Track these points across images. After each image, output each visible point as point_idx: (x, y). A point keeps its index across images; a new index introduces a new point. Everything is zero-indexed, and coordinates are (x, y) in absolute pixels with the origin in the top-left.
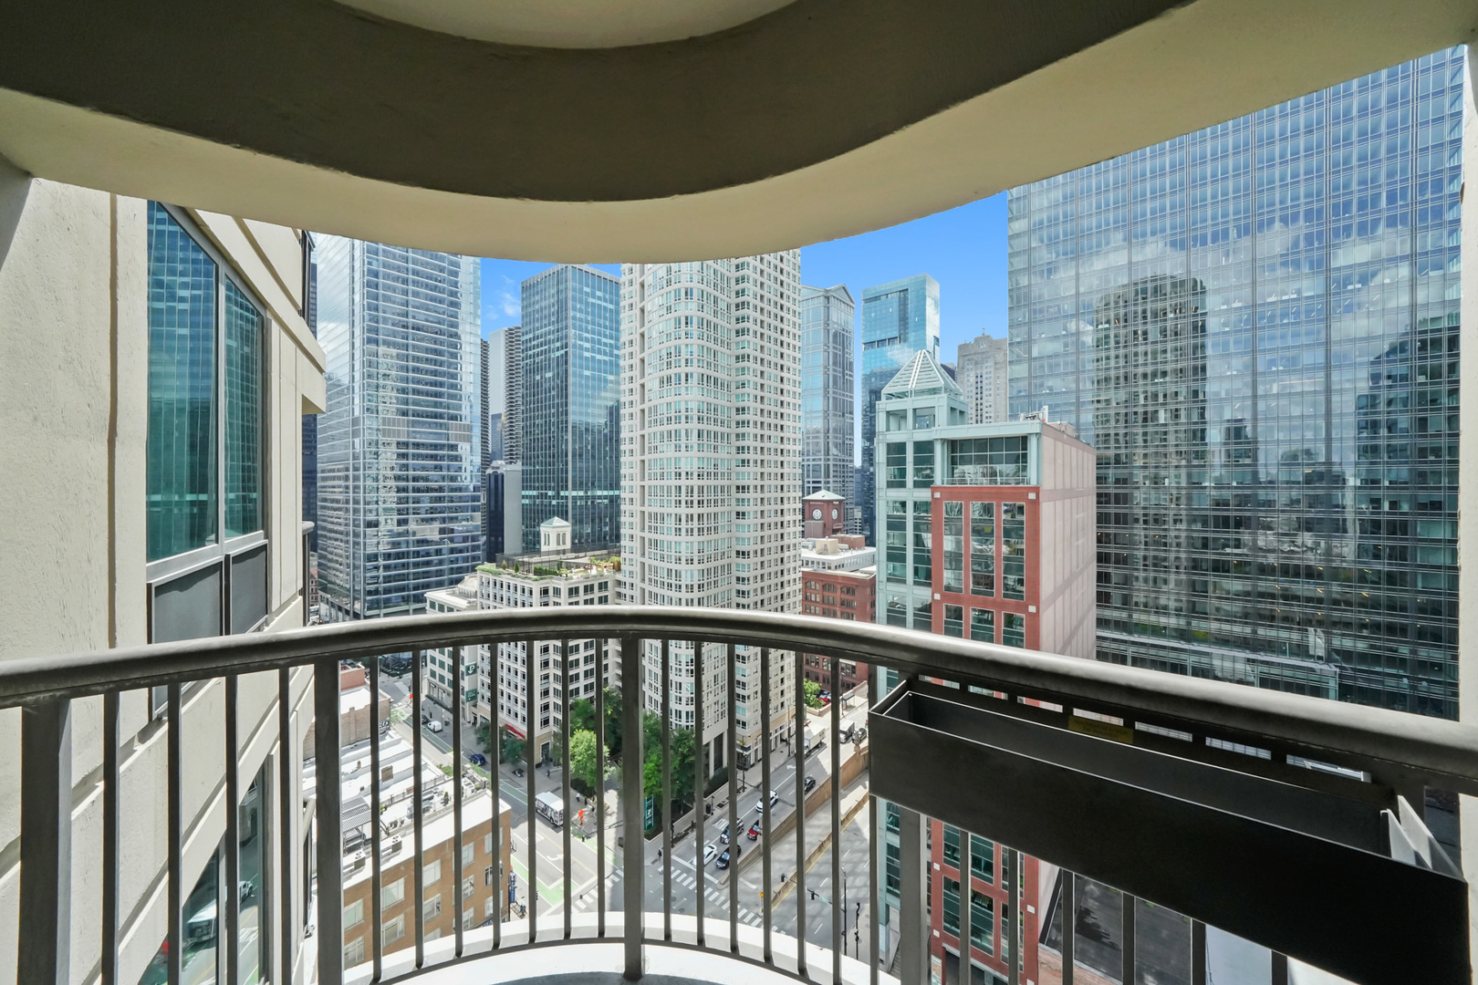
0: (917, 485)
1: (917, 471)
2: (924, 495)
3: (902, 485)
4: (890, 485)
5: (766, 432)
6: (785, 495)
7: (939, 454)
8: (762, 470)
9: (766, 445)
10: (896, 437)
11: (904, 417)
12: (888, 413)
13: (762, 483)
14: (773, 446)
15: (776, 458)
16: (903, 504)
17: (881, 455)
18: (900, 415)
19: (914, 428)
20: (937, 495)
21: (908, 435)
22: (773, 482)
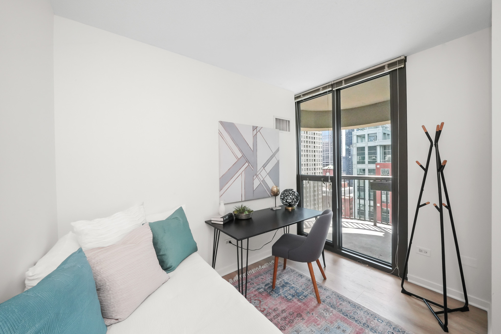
0: (369, 163)
1: (369, 158)
2: (373, 166)
3: (364, 163)
4: (359, 163)
5: (308, 144)
6: (316, 167)
7: (379, 151)
8: (307, 158)
9: (309, 149)
10: (360, 145)
11: (364, 137)
12: (357, 136)
13: (307, 163)
14: (311, 149)
15: (312, 154)
16: (364, 170)
17: (354, 152)
18: (362, 137)
19: (368, 141)
20: (378, 166)
21: (366, 144)
22: (311, 163)
